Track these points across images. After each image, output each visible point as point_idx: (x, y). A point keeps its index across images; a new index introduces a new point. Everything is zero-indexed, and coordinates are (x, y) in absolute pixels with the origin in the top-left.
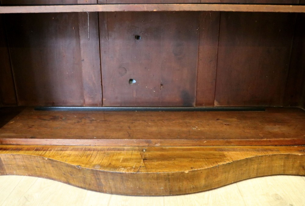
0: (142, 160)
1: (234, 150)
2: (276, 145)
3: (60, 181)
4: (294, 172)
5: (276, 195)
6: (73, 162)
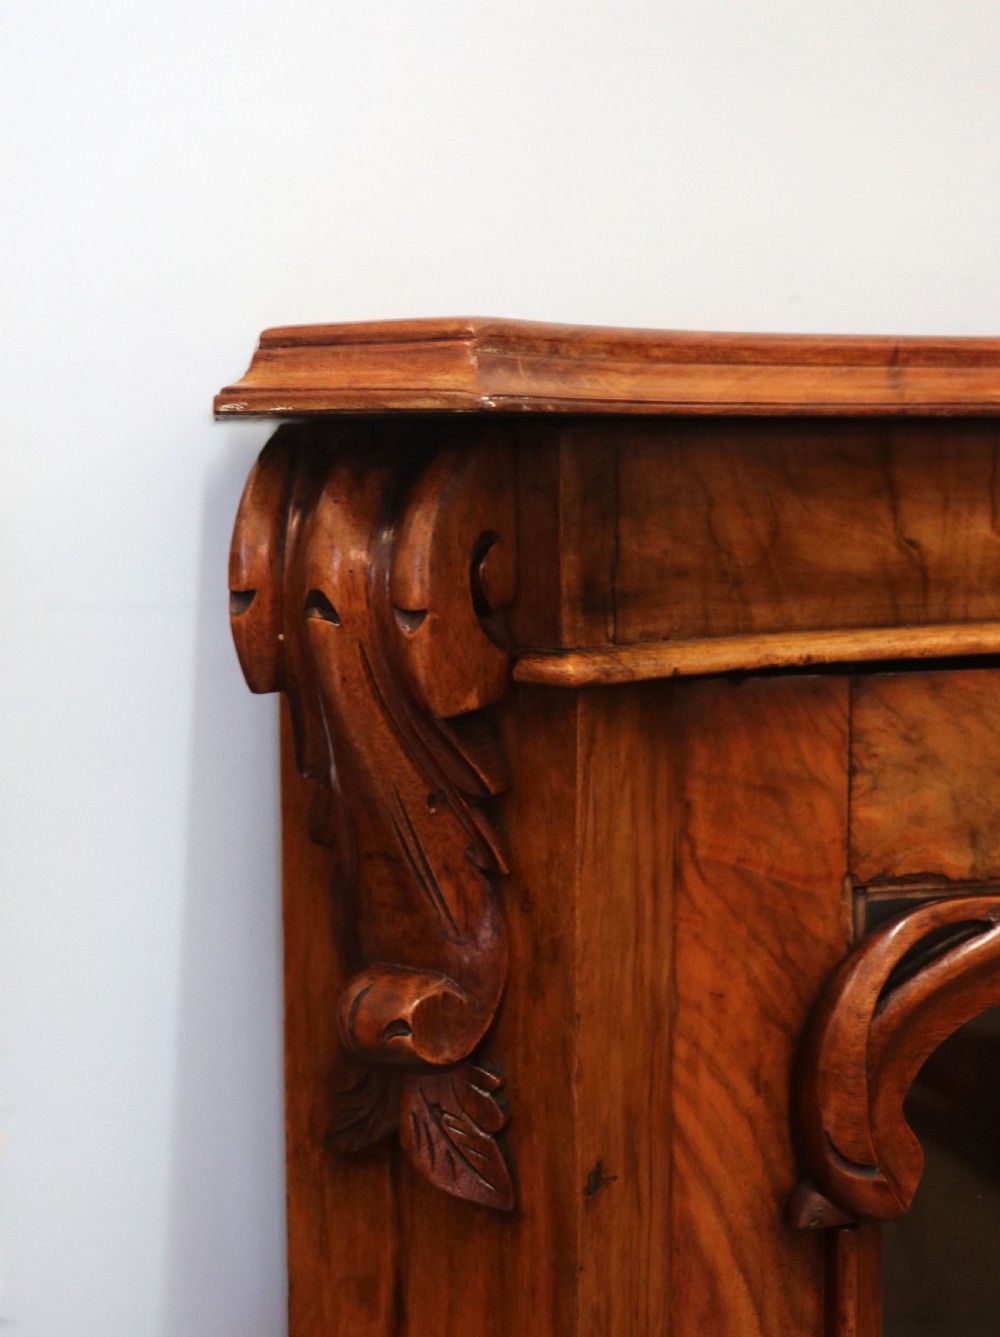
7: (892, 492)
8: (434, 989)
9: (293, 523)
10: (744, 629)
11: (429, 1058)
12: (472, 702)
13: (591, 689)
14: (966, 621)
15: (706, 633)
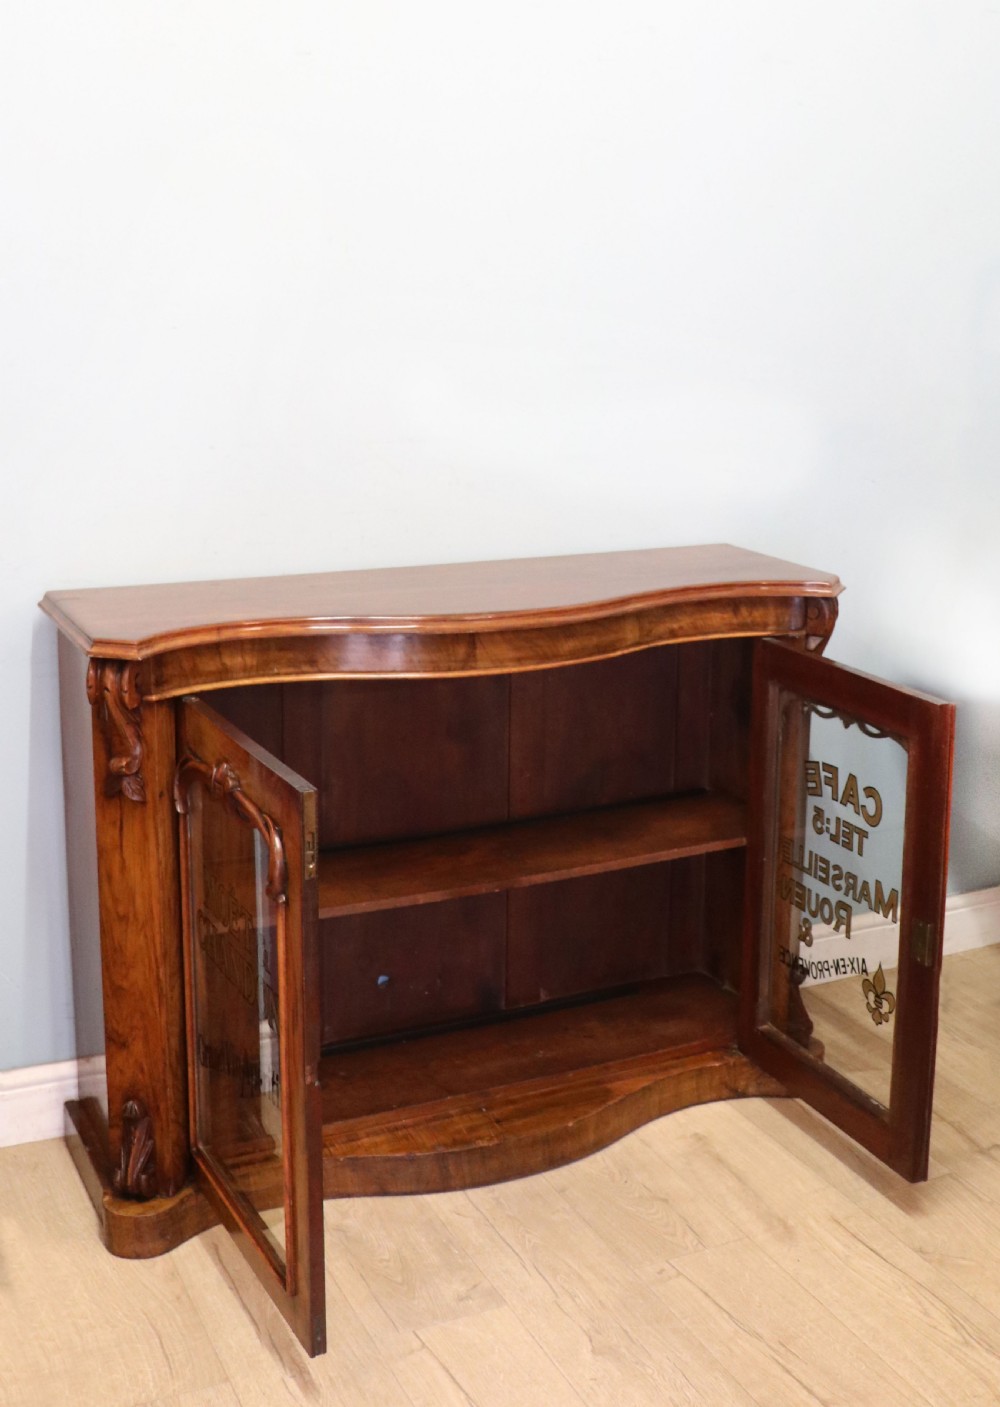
0: (496, 1125)
1: (618, 1079)
2: (678, 1058)
3: (366, 1194)
4: (714, 1095)
5: (696, 1134)
6: (392, 1151)
7: (220, 654)
8: (129, 759)
9: (99, 672)
10: (188, 685)
11: (128, 773)
12: (135, 705)
13: (160, 702)
14: (237, 679)
15: (180, 686)
